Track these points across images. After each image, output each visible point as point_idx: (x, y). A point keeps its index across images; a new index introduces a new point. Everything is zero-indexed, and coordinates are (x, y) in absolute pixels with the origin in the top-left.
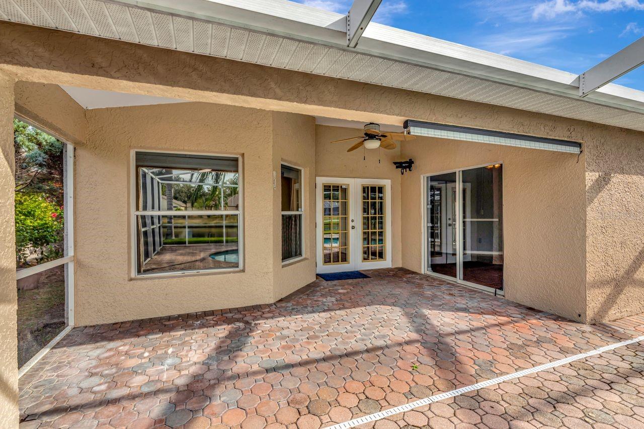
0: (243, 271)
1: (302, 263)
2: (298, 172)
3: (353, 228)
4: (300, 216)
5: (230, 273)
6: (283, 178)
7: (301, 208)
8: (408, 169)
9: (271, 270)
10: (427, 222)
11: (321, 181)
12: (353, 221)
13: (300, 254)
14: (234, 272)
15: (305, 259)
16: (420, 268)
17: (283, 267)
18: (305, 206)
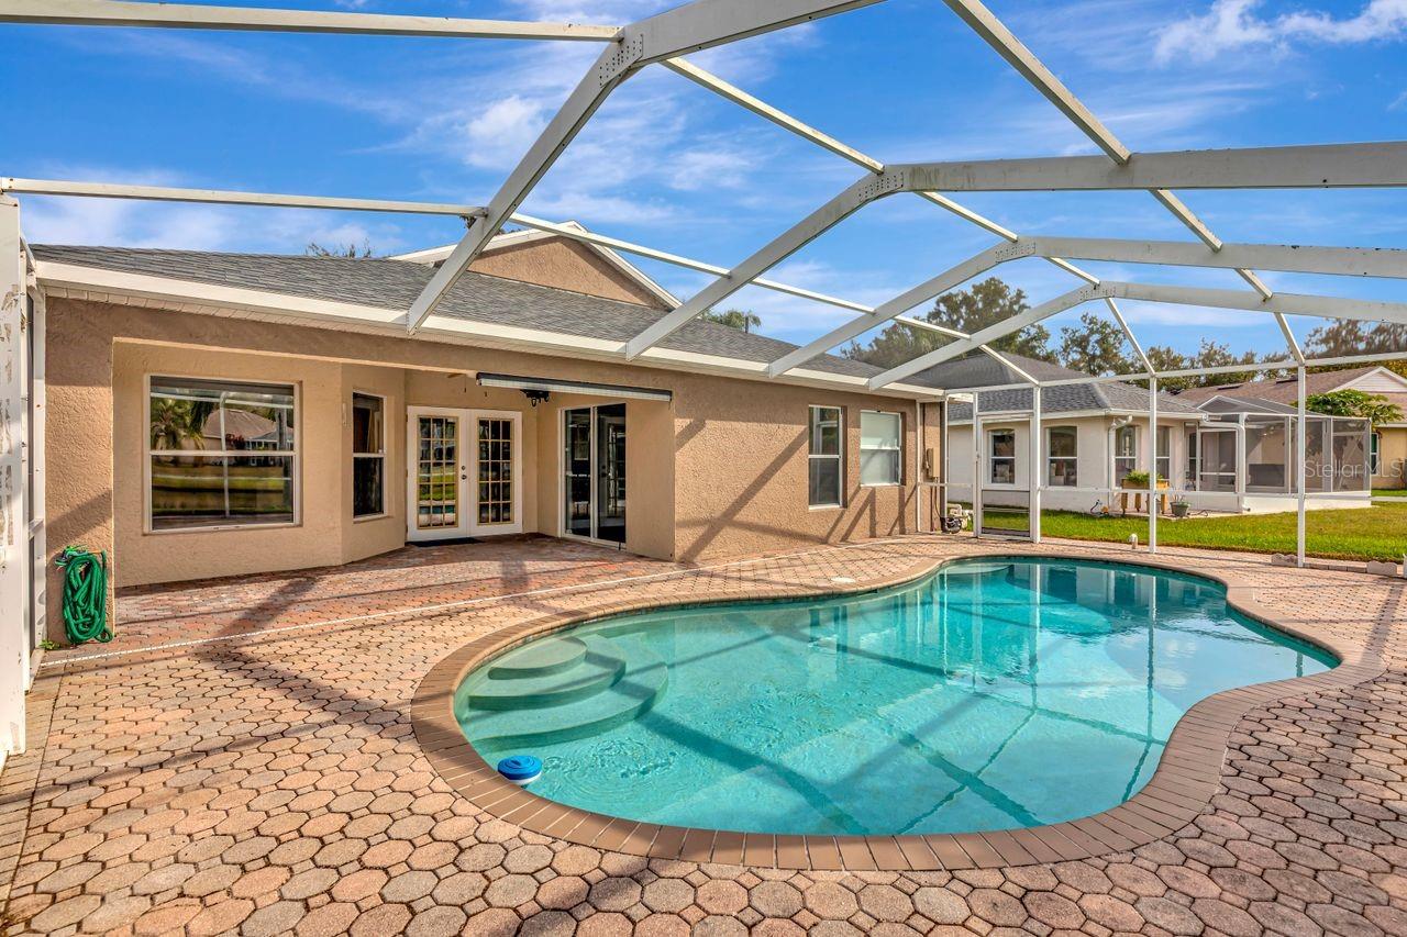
0: (301, 525)
1: (383, 521)
2: (378, 401)
3: (464, 477)
4: (381, 459)
5: (282, 527)
6: (356, 410)
7: (382, 449)
8: (542, 399)
9: (340, 524)
10: (566, 470)
11: (415, 412)
12: (463, 468)
13: (381, 511)
14: (288, 527)
15: (388, 517)
16: (556, 530)
17: (355, 523)
18: (388, 447)
